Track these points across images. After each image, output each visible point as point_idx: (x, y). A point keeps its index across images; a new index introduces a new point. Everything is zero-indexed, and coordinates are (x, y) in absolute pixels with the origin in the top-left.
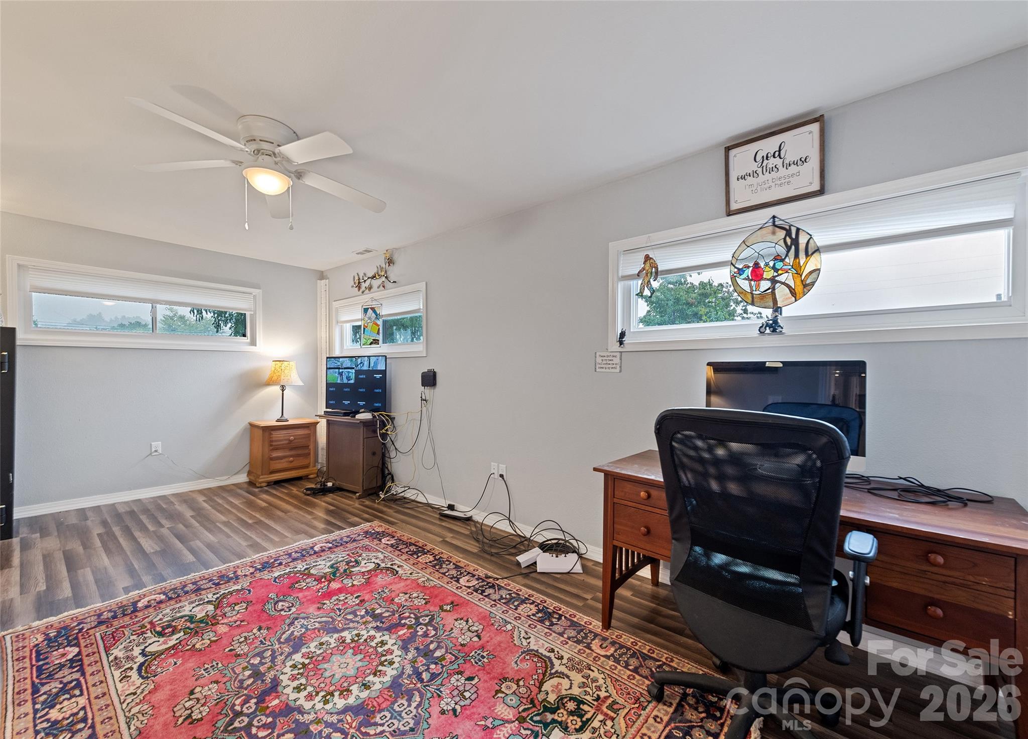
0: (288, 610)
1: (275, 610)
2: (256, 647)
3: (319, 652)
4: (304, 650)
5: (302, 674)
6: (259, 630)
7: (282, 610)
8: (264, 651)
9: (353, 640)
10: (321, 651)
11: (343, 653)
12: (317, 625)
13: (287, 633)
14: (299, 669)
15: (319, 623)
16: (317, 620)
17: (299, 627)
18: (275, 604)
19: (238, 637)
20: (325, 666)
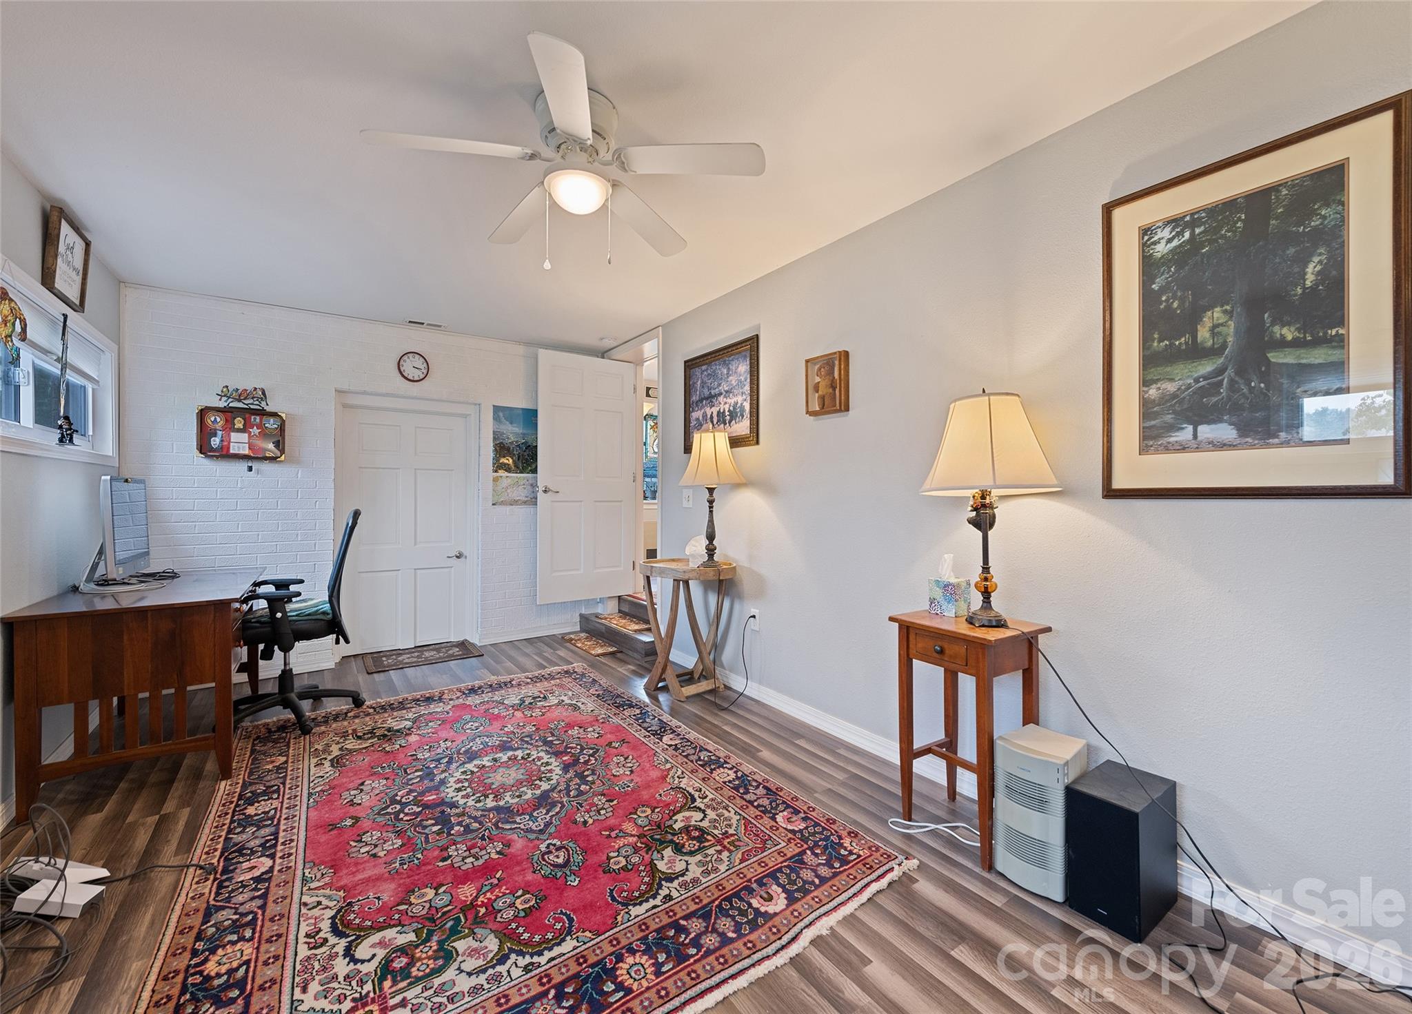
0: (551, 847)
1: (567, 850)
2: (586, 801)
3: (525, 789)
4: (538, 792)
5: (543, 773)
6: (585, 822)
7: (558, 849)
8: (577, 796)
9: (486, 796)
10: (521, 790)
11: (502, 786)
12: (518, 819)
13: (554, 813)
14: (545, 777)
15: (515, 822)
16: (516, 826)
17: (539, 819)
18: (568, 860)
19: (608, 815)
20: (522, 777)
